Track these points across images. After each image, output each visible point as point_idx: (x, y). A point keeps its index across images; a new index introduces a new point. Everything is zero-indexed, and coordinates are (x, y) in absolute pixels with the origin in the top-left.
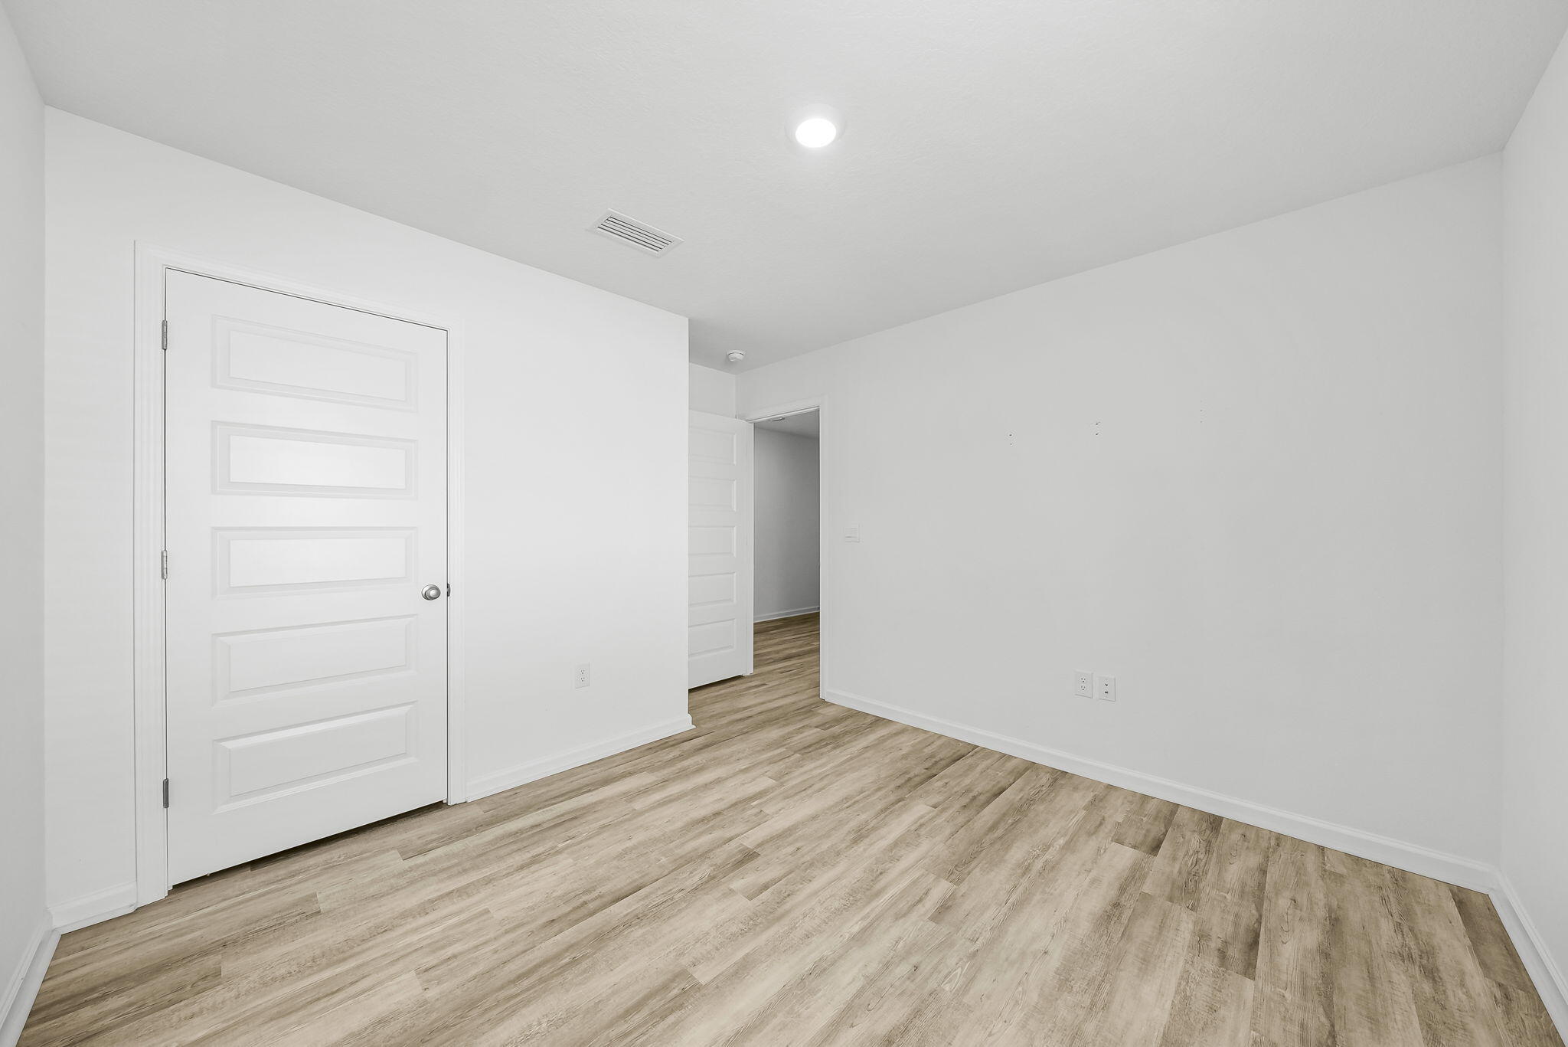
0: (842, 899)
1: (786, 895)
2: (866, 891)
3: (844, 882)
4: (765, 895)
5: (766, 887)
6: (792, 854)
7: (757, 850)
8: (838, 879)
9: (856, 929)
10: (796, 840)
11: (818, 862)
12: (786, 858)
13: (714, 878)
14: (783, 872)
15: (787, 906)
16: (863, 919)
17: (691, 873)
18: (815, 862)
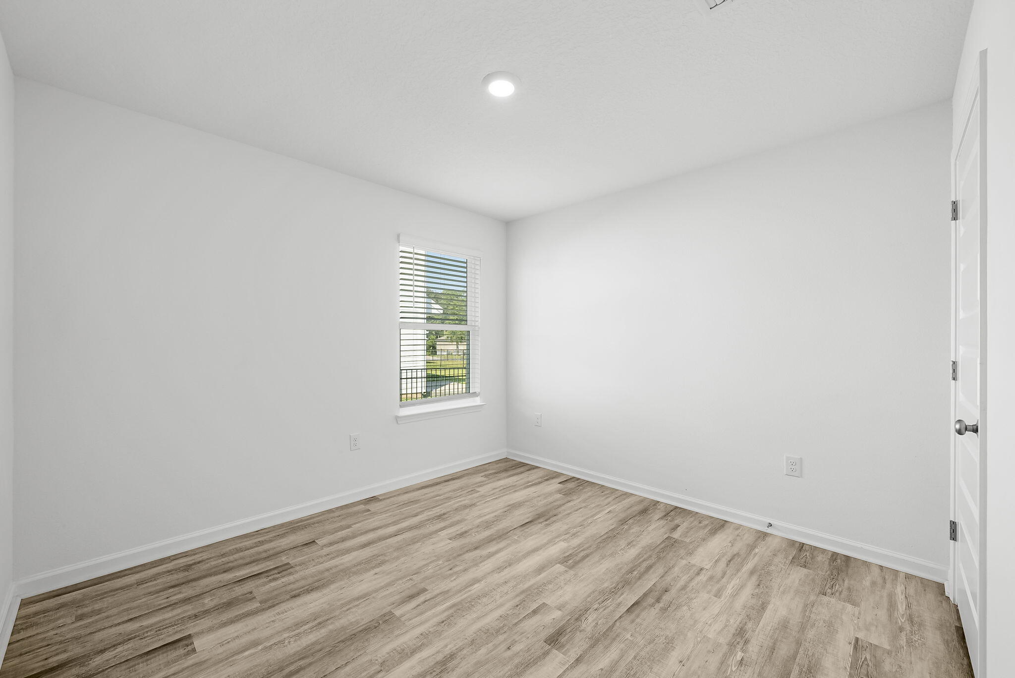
0: (479, 603)
1: (519, 606)
2: (460, 609)
3: (474, 615)
4: (534, 606)
5: (535, 612)
6: (514, 642)
7: (548, 647)
8: (478, 618)
9: (476, 586)
10: (511, 658)
11: (493, 634)
12: (519, 637)
13: (577, 619)
14: (522, 625)
15: (518, 599)
16: (470, 591)
17: (597, 624)
18: (495, 634)
